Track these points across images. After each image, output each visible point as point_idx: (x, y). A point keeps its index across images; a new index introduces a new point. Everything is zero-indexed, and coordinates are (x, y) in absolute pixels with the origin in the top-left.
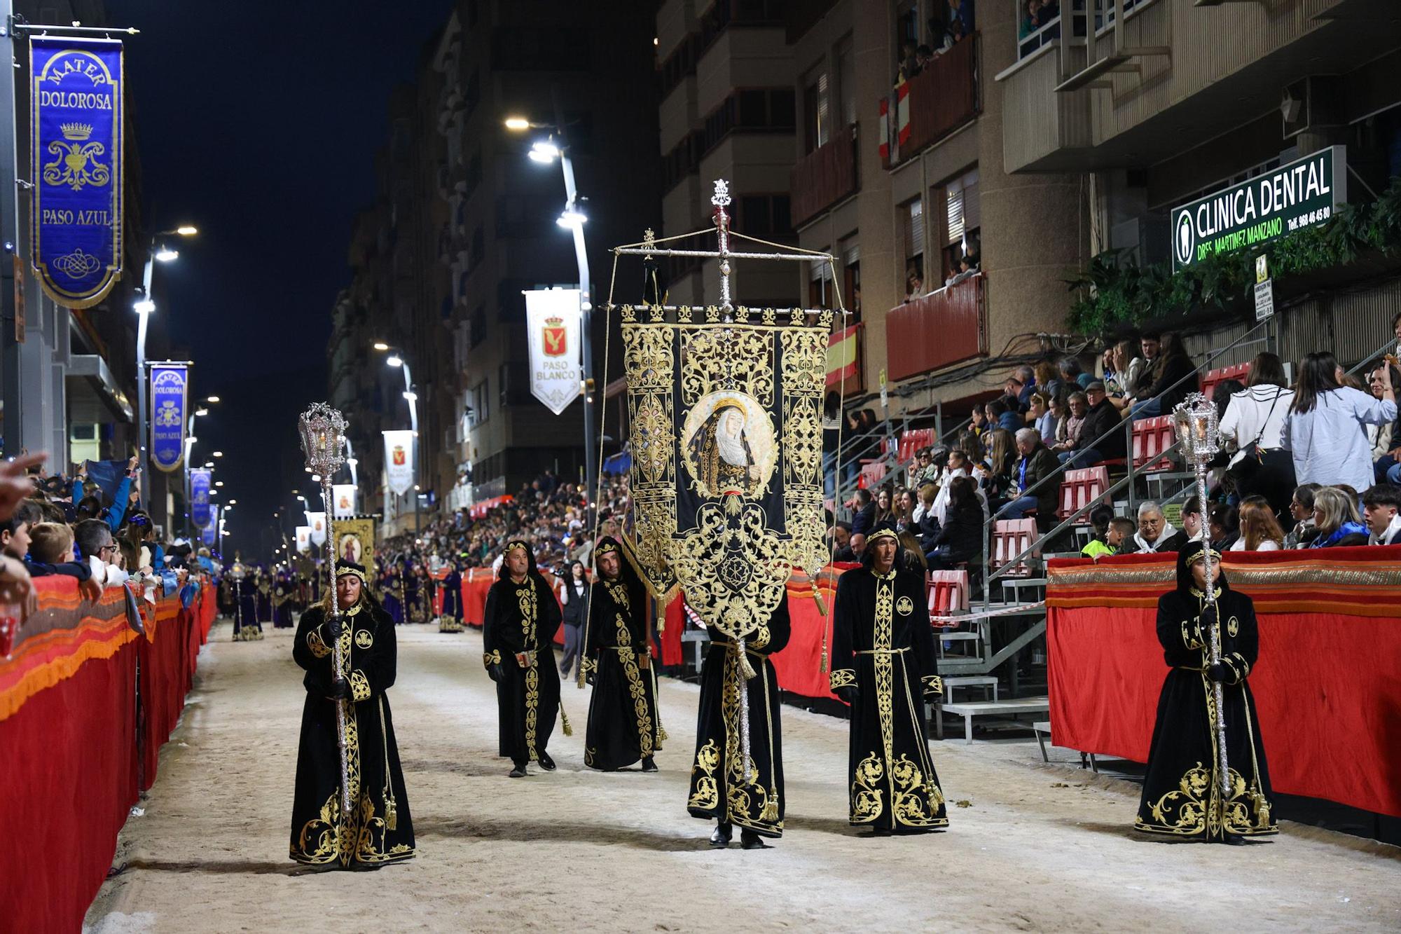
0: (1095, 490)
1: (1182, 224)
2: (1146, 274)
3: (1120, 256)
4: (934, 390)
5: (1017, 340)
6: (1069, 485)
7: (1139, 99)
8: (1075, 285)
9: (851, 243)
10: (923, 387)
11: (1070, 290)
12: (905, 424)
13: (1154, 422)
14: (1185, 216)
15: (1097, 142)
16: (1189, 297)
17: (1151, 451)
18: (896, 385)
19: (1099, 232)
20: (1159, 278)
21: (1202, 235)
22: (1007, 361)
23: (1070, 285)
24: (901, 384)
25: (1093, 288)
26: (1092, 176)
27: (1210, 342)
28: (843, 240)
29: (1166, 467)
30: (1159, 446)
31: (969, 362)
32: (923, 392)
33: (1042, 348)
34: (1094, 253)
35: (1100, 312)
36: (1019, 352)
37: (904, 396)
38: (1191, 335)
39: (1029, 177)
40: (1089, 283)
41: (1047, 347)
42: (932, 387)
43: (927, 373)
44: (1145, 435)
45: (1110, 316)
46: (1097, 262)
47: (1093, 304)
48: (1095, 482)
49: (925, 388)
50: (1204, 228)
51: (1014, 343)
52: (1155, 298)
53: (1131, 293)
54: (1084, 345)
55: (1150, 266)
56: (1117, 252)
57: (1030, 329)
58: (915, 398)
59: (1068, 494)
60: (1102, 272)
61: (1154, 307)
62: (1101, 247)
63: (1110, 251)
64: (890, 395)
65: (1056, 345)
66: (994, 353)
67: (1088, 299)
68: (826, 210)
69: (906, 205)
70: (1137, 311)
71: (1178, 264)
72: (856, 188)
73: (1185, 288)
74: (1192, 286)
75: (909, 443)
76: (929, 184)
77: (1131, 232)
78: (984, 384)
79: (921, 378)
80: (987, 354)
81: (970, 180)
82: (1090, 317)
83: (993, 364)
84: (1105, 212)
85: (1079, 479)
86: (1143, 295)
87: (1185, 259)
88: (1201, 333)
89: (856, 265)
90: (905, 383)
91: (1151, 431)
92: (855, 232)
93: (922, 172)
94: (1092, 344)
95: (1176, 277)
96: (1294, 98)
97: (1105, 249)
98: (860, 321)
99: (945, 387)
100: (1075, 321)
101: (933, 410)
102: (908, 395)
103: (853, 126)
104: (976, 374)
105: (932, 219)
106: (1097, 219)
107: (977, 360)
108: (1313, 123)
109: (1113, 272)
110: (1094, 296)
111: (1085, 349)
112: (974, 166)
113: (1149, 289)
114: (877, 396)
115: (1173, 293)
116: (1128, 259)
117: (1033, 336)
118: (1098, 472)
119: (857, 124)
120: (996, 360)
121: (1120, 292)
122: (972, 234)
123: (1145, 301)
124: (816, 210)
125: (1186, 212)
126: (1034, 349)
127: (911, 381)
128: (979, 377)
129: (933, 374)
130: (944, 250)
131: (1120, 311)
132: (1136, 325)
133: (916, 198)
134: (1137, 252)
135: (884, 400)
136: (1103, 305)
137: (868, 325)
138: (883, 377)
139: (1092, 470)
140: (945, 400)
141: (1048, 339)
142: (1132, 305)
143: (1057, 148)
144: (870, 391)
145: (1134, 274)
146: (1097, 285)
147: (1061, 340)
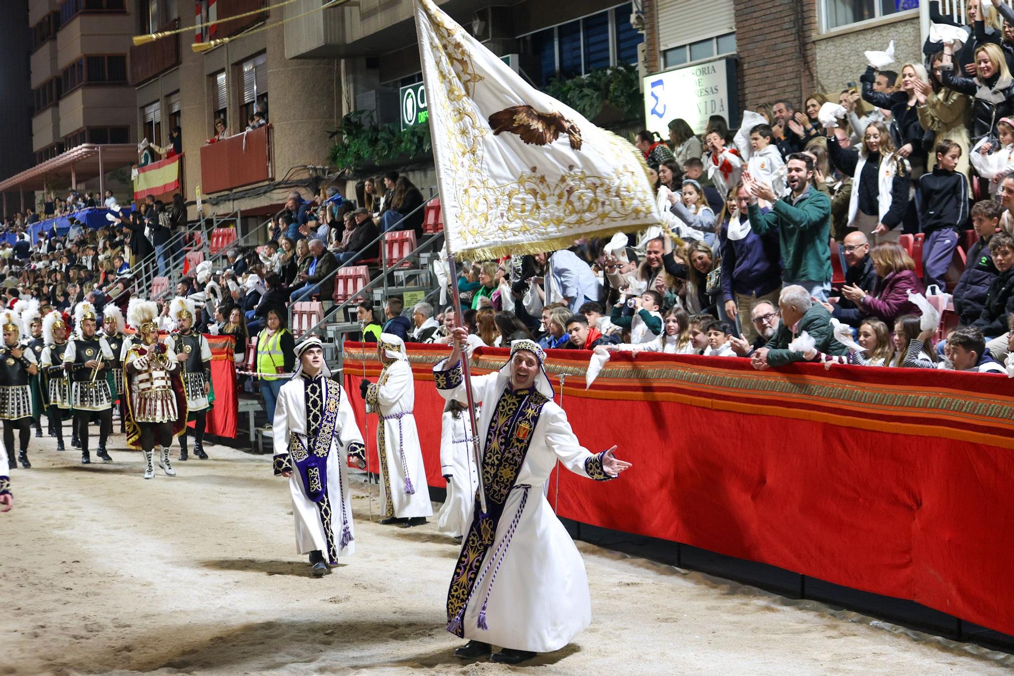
0: (360, 282)
1: (407, 98)
2: (384, 129)
3: (363, 116)
4: (236, 202)
5: (293, 170)
6: (341, 277)
7: (379, 15)
8: (333, 134)
9: (174, 99)
10: (227, 199)
11: (331, 137)
12: (215, 225)
13: (397, 235)
14: (409, 94)
15: (349, 41)
16: (414, 148)
17: (396, 254)
18: (207, 197)
19: (348, 98)
20: (392, 133)
21: (421, 106)
22: (287, 184)
23: (329, 135)
24: (211, 196)
25: (344, 137)
26: (343, 61)
27: (426, 176)
28: (169, 96)
29: (406, 266)
30: (401, 251)
31: (261, 184)
32: (227, 203)
33: (311, 175)
34: (345, 113)
35: (351, 153)
36: (296, 178)
37: (214, 205)
38: (413, 170)
39: (302, 61)
40: (342, 133)
41: (314, 175)
42: (234, 200)
43: (231, 190)
44: (391, 243)
45: (358, 157)
46: (347, 118)
47: (346, 147)
48: (360, 276)
49: (229, 200)
50: (423, 102)
51: (291, 172)
52: (390, 147)
53: (373, 142)
54: (339, 173)
55: (386, 125)
56: (362, 112)
57: (302, 162)
58: (221, 206)
59: (341, 283)
60: (352, 126)
61: (389, 152)
62: (349, 108)
63: (357, 112)
64: (203, 202)
65: (320, 173)
66: (278, 179)
67: (343, 143)
68: (156, 76)
69: (213, 75)
70: (377, 154)
71: (405, 126)
72: (178, 62)
73: (411, 142)
74: (416, 140)
75: (218, 236)
76: (231, 62)
77: (370, 100)
78: (271, 199)
79: (227, 193)
80: (273, 179)
81: (260, 60)
82: (344, 156)
83: (277, 186)
84: (351, 85)
85: (348, 274)
86: (381, 144)
87: (410, 121)
88: (419, 170)
89: (178, 113)
90: (215, 196)
91: (396, 241)
92: (178, 91)
93: (226, 55)
94: (343, 173)
95: (404, 132)
96: (481, 20)
97: (352, 110)
98: (181, 151)
99: (243, 200)
100: (334, 158)
101: (235, 215)
102: (216, 203)
103: (176, 20)
104: (266, 192)
105: (233, 86)
106: (346, 89)
107: (267, 183)
108: (493, 36)
109: (359, 126)
110: (346, 141)
111: (339, 176)
112: (264, 51)
113: (387, 141)
114: (195, 203)
115: (403, 144)
116: (369, 119)
117: (305, 167)
118: (362, 270)
119: (179, 19)
120: (279, 183)
121: (366, 142)
122: (262, 97)
123: (383, 148)
124: (150, 75)
125: (410, 90)
126: (305, 176)
127: (218, 194)
128: (268, 194)
129: (234, 191)
130: (241, 107)
131: (366, 153)
132: (376, 163)
133: (221, 71)
134: (375, 114)
135: (199, 206)
136: (353, 149)
137: (186, 155)
138: (198, 191)
139: (358, 268)
140: (243, 209)
141: (315, 169)
142: (374, 150)
143: (322, 43)
144: (188, 200)
145: (375, 129)
146: (348, 134)
147: (324, 171)
